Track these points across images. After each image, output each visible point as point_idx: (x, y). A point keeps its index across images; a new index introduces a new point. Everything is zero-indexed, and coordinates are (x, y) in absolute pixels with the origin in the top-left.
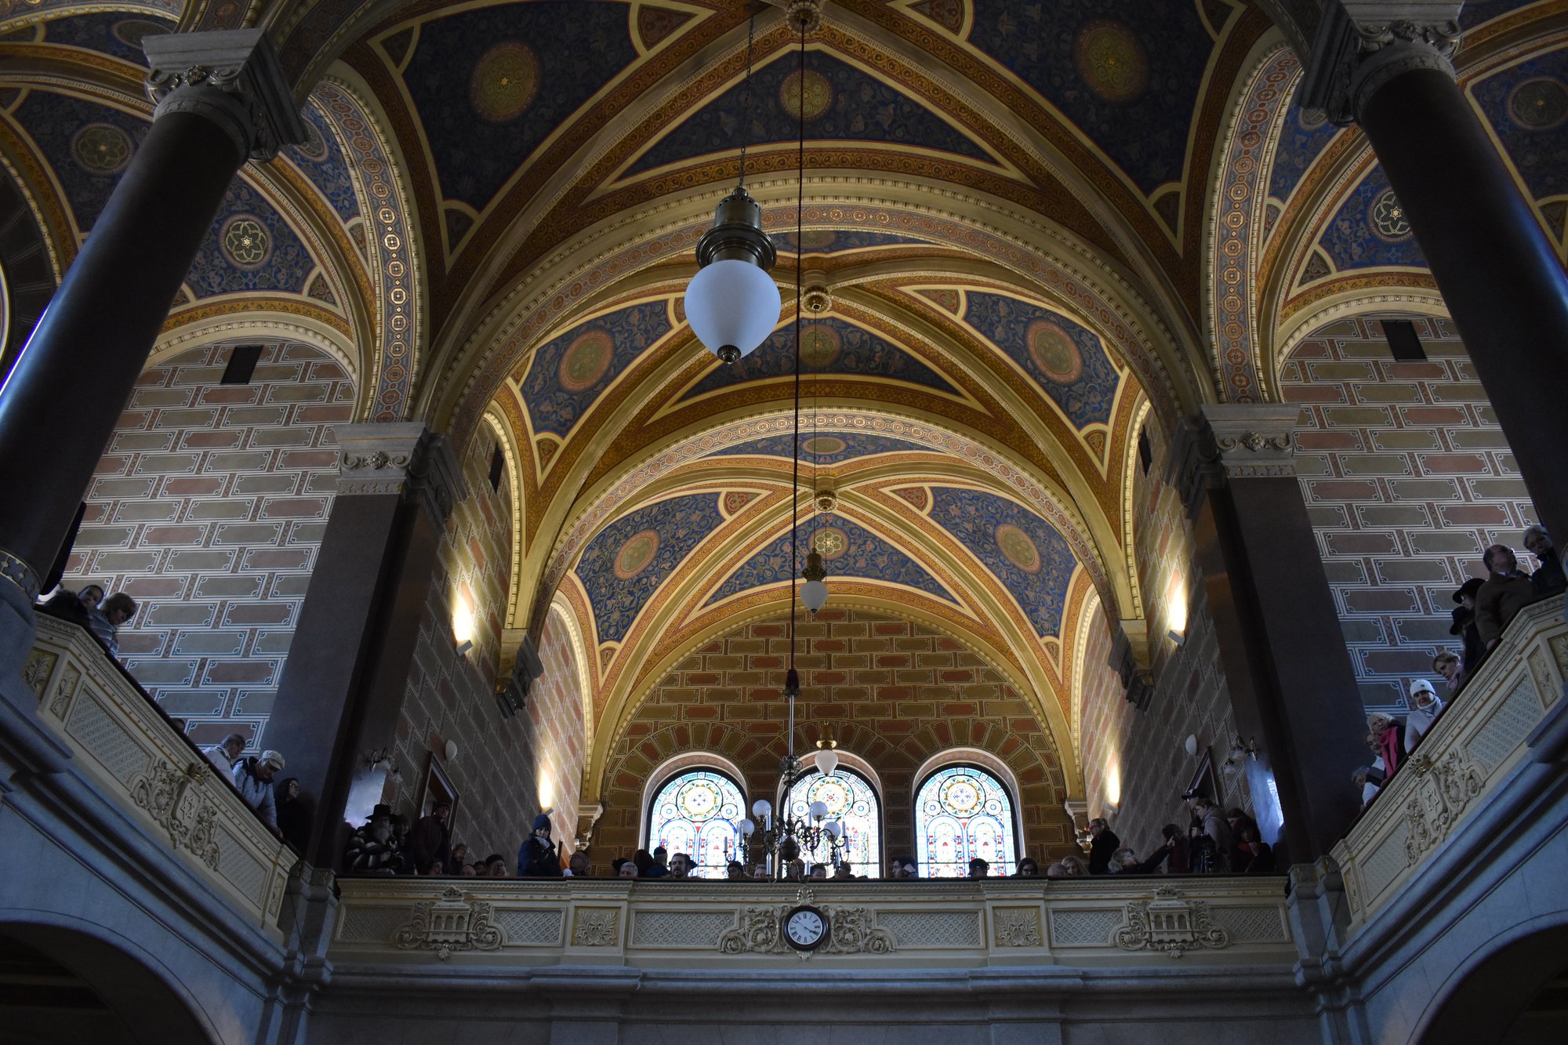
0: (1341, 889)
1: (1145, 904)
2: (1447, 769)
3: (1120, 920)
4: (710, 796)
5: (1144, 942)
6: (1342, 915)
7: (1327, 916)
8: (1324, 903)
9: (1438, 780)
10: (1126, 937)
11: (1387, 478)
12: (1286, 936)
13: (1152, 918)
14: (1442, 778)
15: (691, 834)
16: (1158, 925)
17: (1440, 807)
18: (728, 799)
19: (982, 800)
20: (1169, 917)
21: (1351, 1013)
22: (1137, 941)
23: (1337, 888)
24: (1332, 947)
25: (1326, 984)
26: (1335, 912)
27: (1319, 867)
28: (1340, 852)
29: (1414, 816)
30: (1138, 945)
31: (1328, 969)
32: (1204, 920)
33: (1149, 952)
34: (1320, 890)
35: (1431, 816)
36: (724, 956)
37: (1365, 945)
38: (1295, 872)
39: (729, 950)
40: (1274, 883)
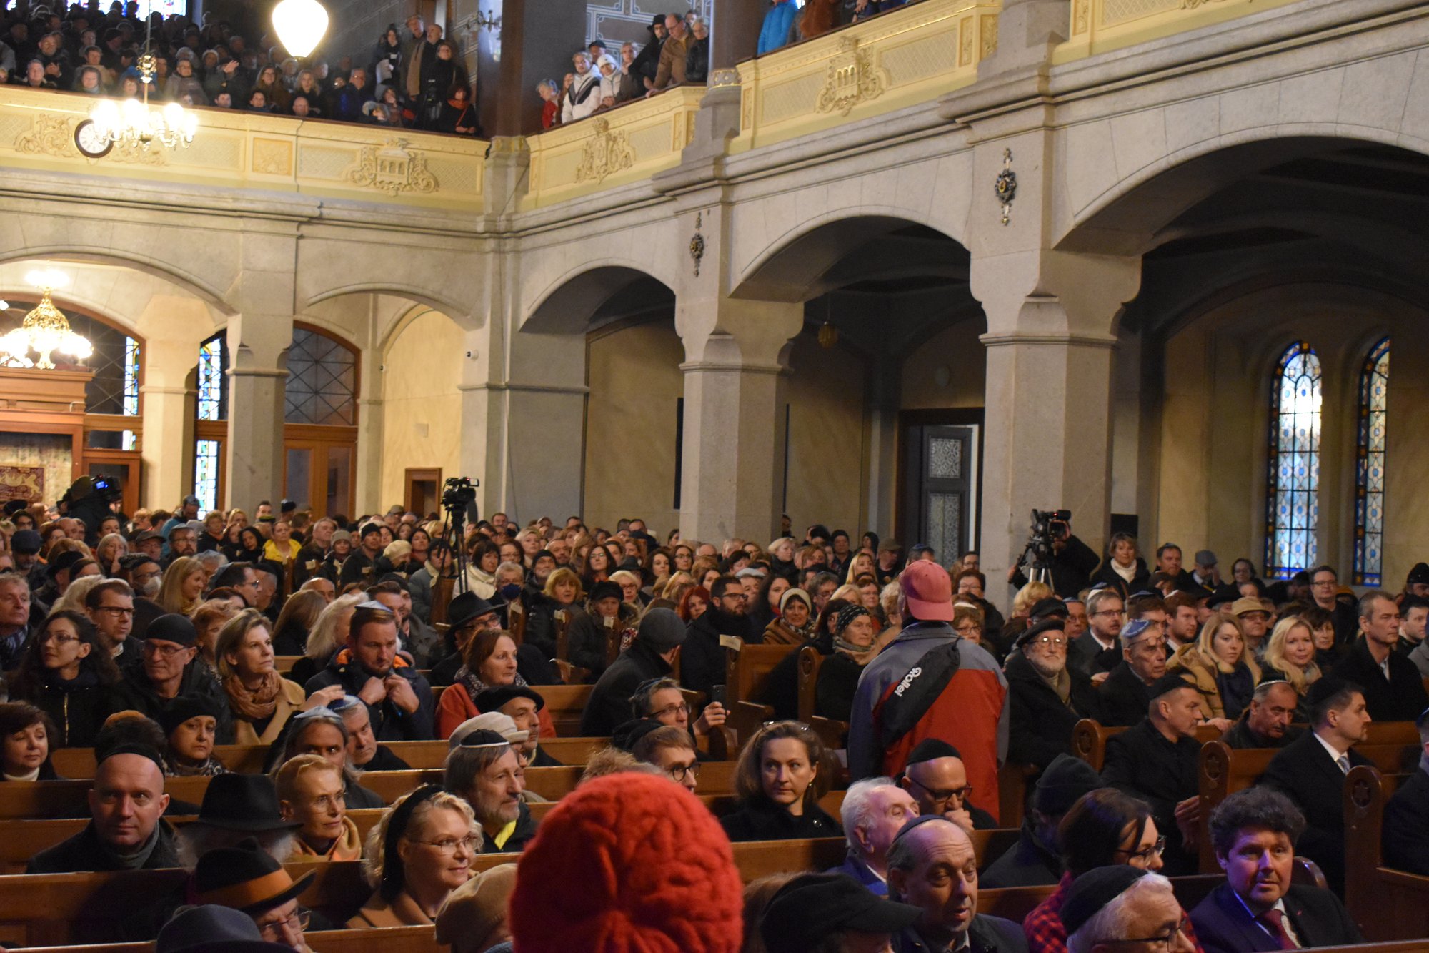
0: (528, 166)
1: (374, 150)
2: (615, 140)
3: (353, 161)
5: (369, 181)
6: (523, 186)
7: (512, 183)
8: (513, 173)
9: (608, 144)
10: (357, 176)
12: (478, 189)
13: (379, 162)
14: (611, 143)
16: (383, 168)
17: (604, 160)
20: (392, 164)
21: (509, 256)
22: (362, 178)
23: (525, 162)
24: (509, 210)
25: (498, 235)
26: (519, 183)
27: (515, 142)
28: (533, 141)
29: (588, 153)
30: (364, 182)
31: (502, 226)
32: (419, 169)
33: (372, 190)
34: (512, 162)
35: (597, 162)
36: (21, 155)
37: (532, 223)
38: (497, 141)
39: (25, 149)
40: (479, 146)
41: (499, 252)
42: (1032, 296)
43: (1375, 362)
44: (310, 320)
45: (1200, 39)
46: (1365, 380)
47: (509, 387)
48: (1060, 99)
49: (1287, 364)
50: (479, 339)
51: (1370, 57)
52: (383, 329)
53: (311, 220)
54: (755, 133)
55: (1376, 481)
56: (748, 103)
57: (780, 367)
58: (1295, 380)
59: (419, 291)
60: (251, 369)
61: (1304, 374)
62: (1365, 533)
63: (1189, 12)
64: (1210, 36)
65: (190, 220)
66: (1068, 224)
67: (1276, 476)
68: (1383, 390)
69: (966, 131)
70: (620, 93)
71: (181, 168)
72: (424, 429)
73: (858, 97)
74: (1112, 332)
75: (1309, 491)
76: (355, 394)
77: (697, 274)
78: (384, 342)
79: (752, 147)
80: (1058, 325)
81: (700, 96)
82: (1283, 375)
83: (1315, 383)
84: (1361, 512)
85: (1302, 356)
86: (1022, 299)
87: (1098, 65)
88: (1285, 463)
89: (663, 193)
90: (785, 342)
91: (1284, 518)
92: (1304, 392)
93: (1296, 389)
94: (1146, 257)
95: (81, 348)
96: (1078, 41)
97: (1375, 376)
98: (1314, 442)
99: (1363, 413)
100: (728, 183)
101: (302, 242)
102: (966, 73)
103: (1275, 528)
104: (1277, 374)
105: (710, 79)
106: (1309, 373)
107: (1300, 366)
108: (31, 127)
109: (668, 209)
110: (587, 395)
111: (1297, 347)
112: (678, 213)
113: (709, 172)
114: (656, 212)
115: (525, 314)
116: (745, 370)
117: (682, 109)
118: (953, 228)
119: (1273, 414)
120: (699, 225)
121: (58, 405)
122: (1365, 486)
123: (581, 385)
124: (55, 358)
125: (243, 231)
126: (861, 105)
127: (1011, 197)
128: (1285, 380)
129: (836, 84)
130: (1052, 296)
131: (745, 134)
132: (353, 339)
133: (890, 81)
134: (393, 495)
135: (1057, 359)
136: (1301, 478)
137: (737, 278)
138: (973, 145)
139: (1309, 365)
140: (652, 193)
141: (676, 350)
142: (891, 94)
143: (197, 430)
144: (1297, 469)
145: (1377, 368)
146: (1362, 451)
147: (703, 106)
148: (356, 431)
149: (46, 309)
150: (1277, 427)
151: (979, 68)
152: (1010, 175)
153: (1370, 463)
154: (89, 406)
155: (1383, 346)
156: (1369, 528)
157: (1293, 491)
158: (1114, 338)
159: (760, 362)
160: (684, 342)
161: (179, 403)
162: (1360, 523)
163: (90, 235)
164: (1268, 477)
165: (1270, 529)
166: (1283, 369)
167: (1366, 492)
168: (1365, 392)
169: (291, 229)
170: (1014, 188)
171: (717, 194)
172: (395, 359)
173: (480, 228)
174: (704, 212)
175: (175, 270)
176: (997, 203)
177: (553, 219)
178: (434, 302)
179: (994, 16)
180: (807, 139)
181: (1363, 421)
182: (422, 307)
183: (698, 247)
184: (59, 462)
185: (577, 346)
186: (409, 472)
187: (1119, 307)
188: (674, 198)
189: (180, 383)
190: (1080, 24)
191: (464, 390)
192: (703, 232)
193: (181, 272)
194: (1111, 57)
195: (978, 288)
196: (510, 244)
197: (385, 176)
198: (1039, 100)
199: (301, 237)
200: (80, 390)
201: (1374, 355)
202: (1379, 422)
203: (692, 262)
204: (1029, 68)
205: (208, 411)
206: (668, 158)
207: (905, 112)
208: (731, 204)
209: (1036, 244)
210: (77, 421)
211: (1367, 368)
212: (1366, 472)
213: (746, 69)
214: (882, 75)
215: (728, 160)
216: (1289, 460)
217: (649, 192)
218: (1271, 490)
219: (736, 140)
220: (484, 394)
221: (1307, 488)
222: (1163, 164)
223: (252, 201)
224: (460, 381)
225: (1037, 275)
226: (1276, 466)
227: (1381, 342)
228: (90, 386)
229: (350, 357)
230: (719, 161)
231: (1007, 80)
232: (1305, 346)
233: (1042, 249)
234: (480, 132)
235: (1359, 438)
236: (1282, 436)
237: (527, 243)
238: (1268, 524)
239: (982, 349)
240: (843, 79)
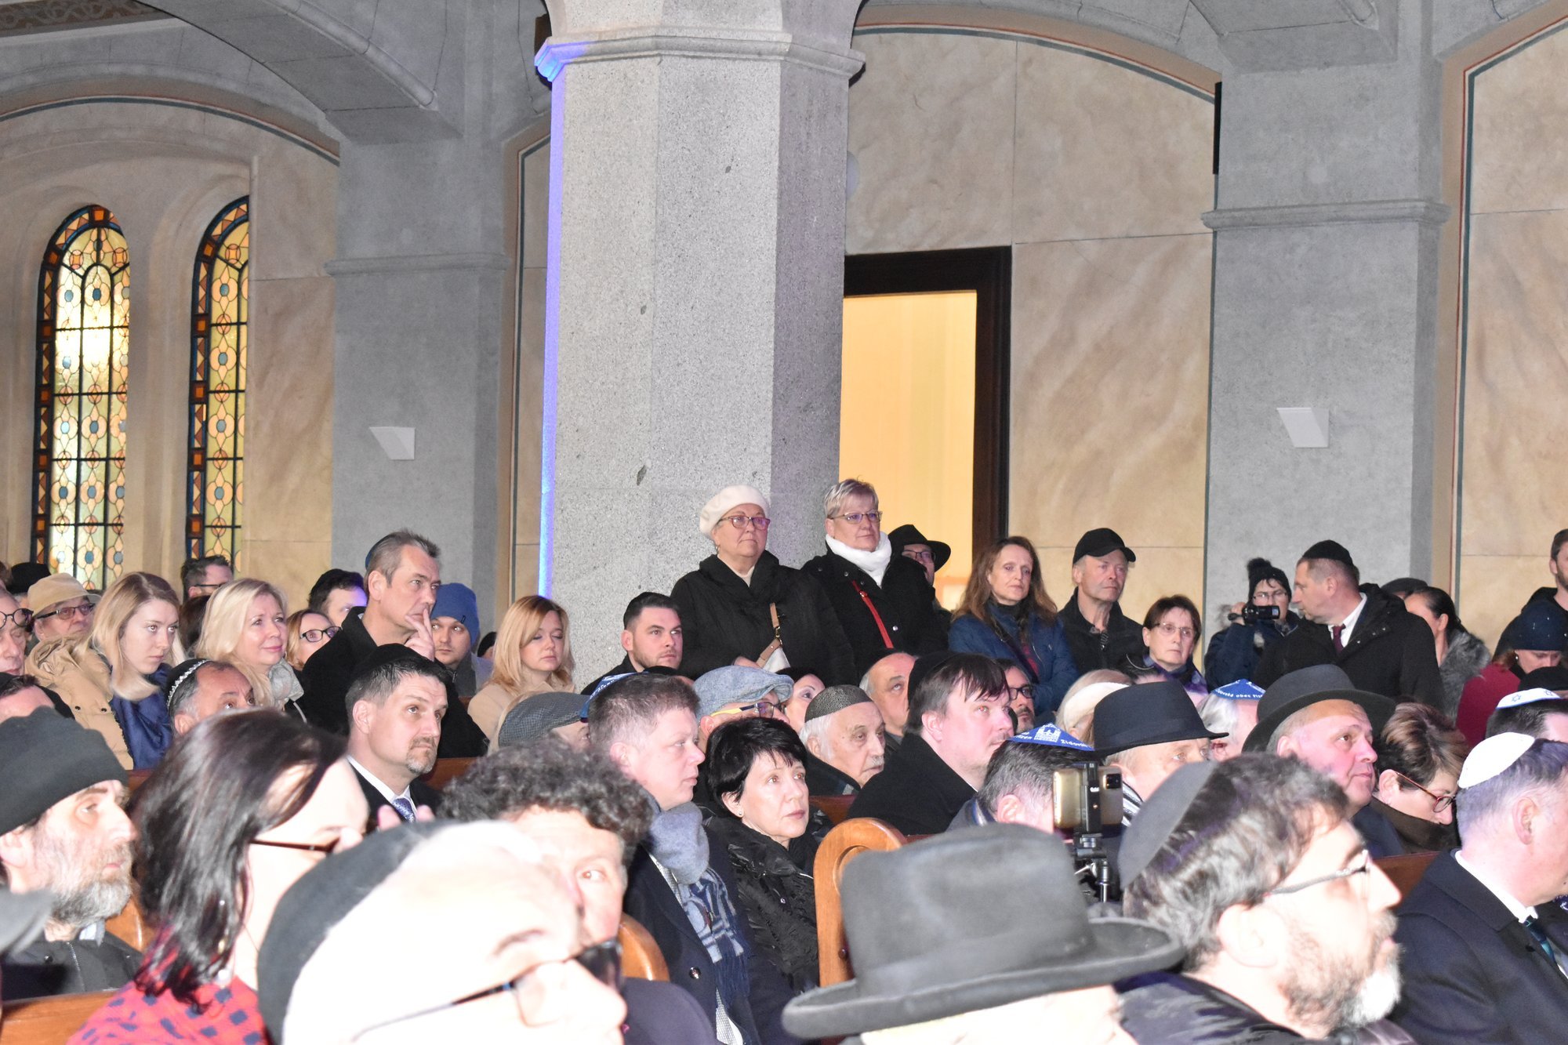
43: (219, 244)
46: (203, 272)
49: (68, 244)
58: (81, 272)
61: (98, 263)
62: (203, 527)
67: (50, 436)
68: (233, 289)
75: (107, 460)
82: (60, 263)
83: (117, 278)
84: (197, 493)
85: (95, 232)
88: (65, 414)
91: (64, 507)
92: (97, 294)
93: (83, 289)
97: (220, 265)
98: (115, 375)
99: (199, 327)
103: (49, 525)
104: (51, 261)
106: (107, 261)
107: (90, 248)
111: (86, 216)
119: (45, 330)
122: (204, 450)
128: (64, 273)
136: (93, 438)
139: (106, 247)
144: (86, 424)
145: (222, 252)
146: (199, 391)
150: (52, 354)
153: (212, 411)
155: (233, 216)
156: (210, 519)
157: (79, 460)
162: (195, 511)
164: (36, 438)
165: (41, 525)
166: (61, 254)
167: (205, 459)
168: (202, 293)
181: (200, 340)
201: (218, 231)
211: (208, 252)
212: (205, 425)
216: (72, 409)
218: (41, 459)
221: (104, 455)
226: (51, 420)
227: (230, 208)
232: (100, 216)
235: (192, 369)
236: (59, 366)
238: (36, 518)
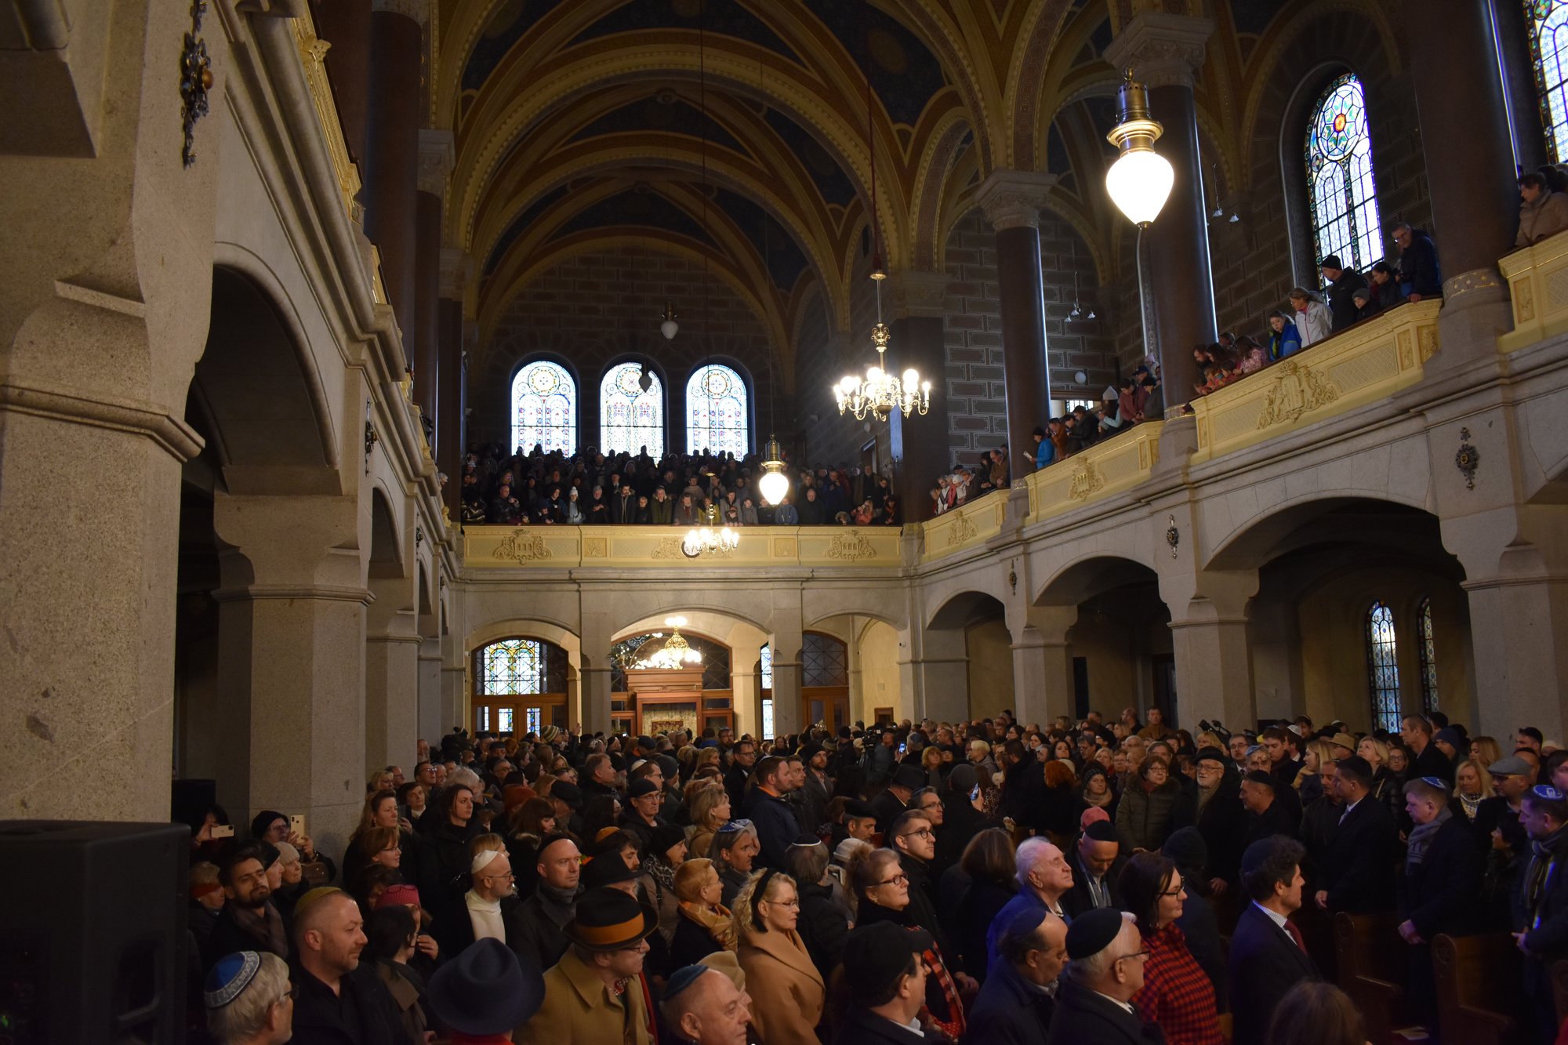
0: (923, 538)
1: (840, 538)
2: (968, 521)
3: (829, 545)
4: (551, 379)
5: (838, 555)
6: (922, 549)
7: (916, 549)
8: (916, 543)
10: (831, 552)
11: (988, 315)
12: (898, 553)
13: (843, 544)
14: (964, 523)
15: (539, 404)
16: (845, 547)
17: (961, 533)
18: (563, 381)
19: (729, 387)
20: (849, 545)
21: (917, 589)
22: (834, 554)
23: (922, 536)
24: (915, 564)
25: (910, 577)
26: (919, 548)
27: (915, 526)
28: (925, 525)
29: (954, 530)
30: (835, 556)
31: (912, 572)
32: (864, 546)
33: (840, 559)
34: (915, 537)
35: (958, 534)
36: (655, 560)
37: (927, 570)
38: (906, 526)
39: (657, 557)
40: (897, 530)
41: (911, 586)
42: (1193, 598)
43: (1425, 610)
44: (818, 630)
45: (1267, 447)
46: (1420, 619)
47: (924, 661)
48: (1196, 485)
49: (1373, 614)
50: (905, 635)
51: (1364, 450)
52: (858, 631)
53: (808, 580)
54: (1038, 513)
55: (1433, 681)
56: (1032, 497)
57: (1066, 643)
58: (1378, 622)
59: (870, 612)
60: (781, 663)
63: (1262, 431)
64: (1273, 445)
65: (744, 586)
66: (1211, 556)
67: (1375, 681)
68: (1430, 626)
69: (1149, 506)
70: (967, 496)
71: (738, 559)
72: (883, 687)
73: (1089, 490)
74: (1244, 616)
75: (1395, 689)
76: (846, 668)
77: (1014, 594)
78: (859, 639)
79: (1037, 522)
80: (1211, 614)
81: (1008, 495)
82: (1371, 620)
83: (1391, 624)
84: (1427, 701)
85: (1381, 608)
86: (1189, 601)
87: (1214, 465)
88: (1379, 673)
89: (992, 550)
90: (1068, 628)
91: (1382, 706)
92: (1385, 629)
93: (1380, 628)
94: (1260, 570)
95: (695, 656)
96: (1202, 452)
97: (1426, 618)
99: (1421, 640)
100: (1026, 542)
101: (804, 592)
102: (1145, 473)
103: (1378, 713)
104: (1368, 621)
105: (1012, 485)
106: (1386, 619)
107: (1380, 615)
108: (659, 545)
109: (996, 558)
110: (968, 662)
111: (1377, 603)
112: (1001, 561)
113: (1014, 538)
114: (991, 560)
115: (929, 620)
116: (1046, 646)
117: (999, 502)
118: (1148, 562)
119: (1368, 642)
120: (1013, 567)
121: (688, 687)
122: (1428, 684)
123: (964, 657)
124: (682, 663)
125: (772, 589)
126: (1092, 494)
127: (1176, 542)
128: (1373, 623)
129: (1077, 483)
130: (1205, 598)
131: (1033, 515)
132: (842, 638)
133: (1106, 480)
134: (869, 721)
135: (1212, 635)
136: (1389, 681)
137: (1036, 595)
138: (1152, 514)
139: (1385, 614)
140: (986, 551)
141: (1007, 636)
142: (1106, 488)
143: (762, 694)
144: (1386, 676)
145: (1426, 613)
146: (1423, 664)
147: (1010, 500)
148: (848, 688)
149: (676, 638)
150: (1372, 652)
151: (1151, 470)
152: (1174, 529)
153: (1429, 670)
154: (705, 685)
155: (1428, 600)
156: (1433, 710)
157: (1385, 689)
158: (1246, 619)
159: (1054, 641)
160: (1011, 632)
161: (751, 680)
162: (1428, 707)
163: (693, 598)
164: (1370, 682)
165: (1375, 713)
166: (1371, 616)
167: (1429, 688)
168: (1421, 628)
169: (798, 585)
170: (1177, 538)
171: (1020, 549)
172: (865, 647)
173: (900, 575)
174: (1015, 559)
175: (737, 613)
176: (1170, 546)
177: (937, 567)
178: (879, 617)
179: (1157, 440)
180: (1064, 516)
181: (1422, 645)
182: (874, 621)
183: (1013, 579)
184: (690, 718)
185: (960, 635)
186: (876, 710)
187: (1248, 600)
188: (999, 552)
189: (751, 670)
190: (1203, 442)
191: (900, 664)
192: (1016, 570)
193: (741, 614)
194: (1221, 460)
195: (1164, 595)
196: (918, 582)
197: (846, 552)
198: (1185, 486)
199: (804, 589)
200: (700, 678)
201: (1423, 606)
202: (1430, 646)
203: (1011, 588)
204: (1177, 469)
205: (767, 683)
206: (993, 530)
207: (1114, 498)
208: (1029, 554)
209: (1193, 568)
210: (699, 695)
211: (1421, 615)
212: (1427, 675)
213: (1029, 478)
214: (1101, 477)
215: (1024, 530)
216: (1381, 671)
217: (984, 550)
218: (1373, 690)
219: (1028, 518)
220: (910, 666)
221: (1393, 687)
222: (1258, 519)
223: (775, 573)
224: (897, 658)
225: (1195, 587)
226: (1374, 676)
227: (1426, 598)
228: (704, 675)
229: (842, 649)
230: (1019, 530)
231: (1166, 477)
232: (1382, 603)
233: (1197, 571)
234: (898, 522)
235: (1420, 656)
236: (1375, 657)
237: (926, 581)
238: (1372, 710)
239: (1169, 631)
240: (1081, 481)
